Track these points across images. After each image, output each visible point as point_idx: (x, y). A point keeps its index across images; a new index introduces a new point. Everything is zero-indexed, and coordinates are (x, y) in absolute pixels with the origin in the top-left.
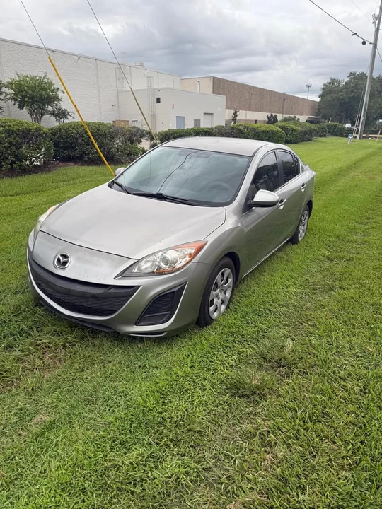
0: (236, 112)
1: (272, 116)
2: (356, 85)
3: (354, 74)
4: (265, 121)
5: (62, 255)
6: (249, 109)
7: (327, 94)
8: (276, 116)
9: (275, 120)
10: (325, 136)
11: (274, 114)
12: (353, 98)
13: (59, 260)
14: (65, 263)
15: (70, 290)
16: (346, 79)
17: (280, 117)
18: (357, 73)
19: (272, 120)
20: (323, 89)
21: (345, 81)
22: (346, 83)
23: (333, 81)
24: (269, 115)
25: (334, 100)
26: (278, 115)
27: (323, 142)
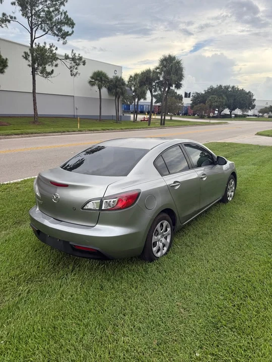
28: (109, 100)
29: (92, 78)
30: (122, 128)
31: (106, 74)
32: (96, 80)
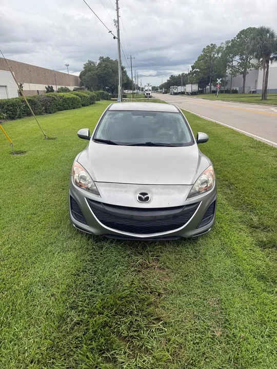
0: (21, 85)
1: (49, 87)
2: (106, 65)
3: (102, 58)
4: (44, 91)
5: (141, 194)
6: (30, 82)
7: (88, 71)
8: (52, 87)
9: (52, 91)
10: (99, 100)
11: (50, 86)
12: (106, 74)
13: (140, 198)
14: (147, 198)
15: (156, 217)
16: (98, 62)
17: (55, 88)
18: (105, 57)
19: (50, 90)
20: (84, 68)
21: (98, 63)
22: (99, 64)
23: (90, 63)
24: (47, 87)
25: (94, 75)
26: (53, 86)
27: (101, 104)
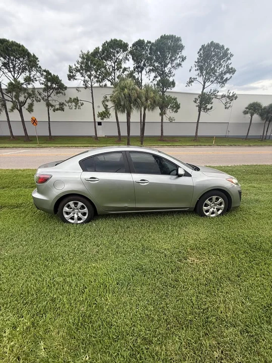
28: (260, 124)
29: (247, 108)
30: (251, 144)
31: (260, 104)
32: (250, 109)
